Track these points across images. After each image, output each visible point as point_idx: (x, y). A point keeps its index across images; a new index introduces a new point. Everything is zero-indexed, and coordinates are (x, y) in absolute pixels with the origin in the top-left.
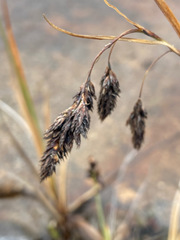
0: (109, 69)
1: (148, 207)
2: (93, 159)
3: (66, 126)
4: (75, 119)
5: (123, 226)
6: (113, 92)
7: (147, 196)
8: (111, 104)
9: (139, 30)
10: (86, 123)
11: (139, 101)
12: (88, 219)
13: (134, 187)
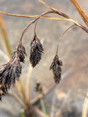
0: (35, 36)
1: (73, 102)
2: (38, 82)
3: (6, 73)
4: (11, 68)
5: (59, 113)
6: (38, 50)
7: (72, 96)
8: (38, 58)
9: (53, 12)
10: (19, 71)
11: (57, 55)
12: (40, 108)
13: (65, 92)
